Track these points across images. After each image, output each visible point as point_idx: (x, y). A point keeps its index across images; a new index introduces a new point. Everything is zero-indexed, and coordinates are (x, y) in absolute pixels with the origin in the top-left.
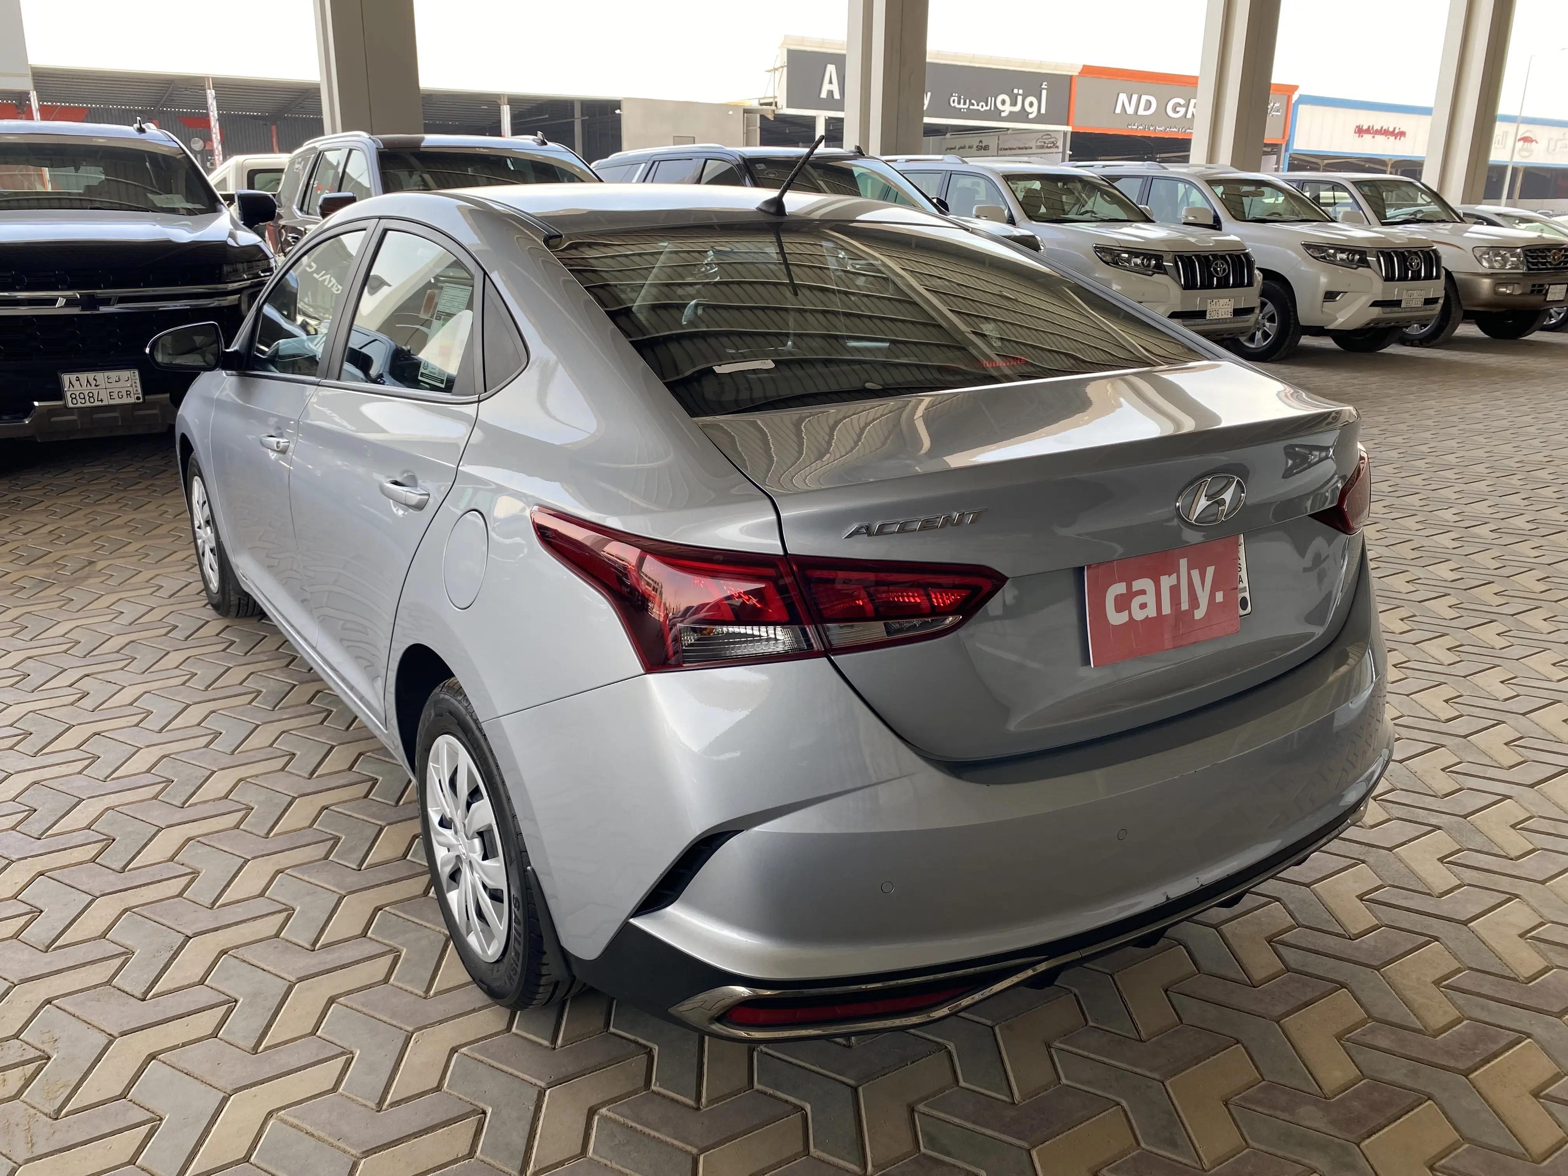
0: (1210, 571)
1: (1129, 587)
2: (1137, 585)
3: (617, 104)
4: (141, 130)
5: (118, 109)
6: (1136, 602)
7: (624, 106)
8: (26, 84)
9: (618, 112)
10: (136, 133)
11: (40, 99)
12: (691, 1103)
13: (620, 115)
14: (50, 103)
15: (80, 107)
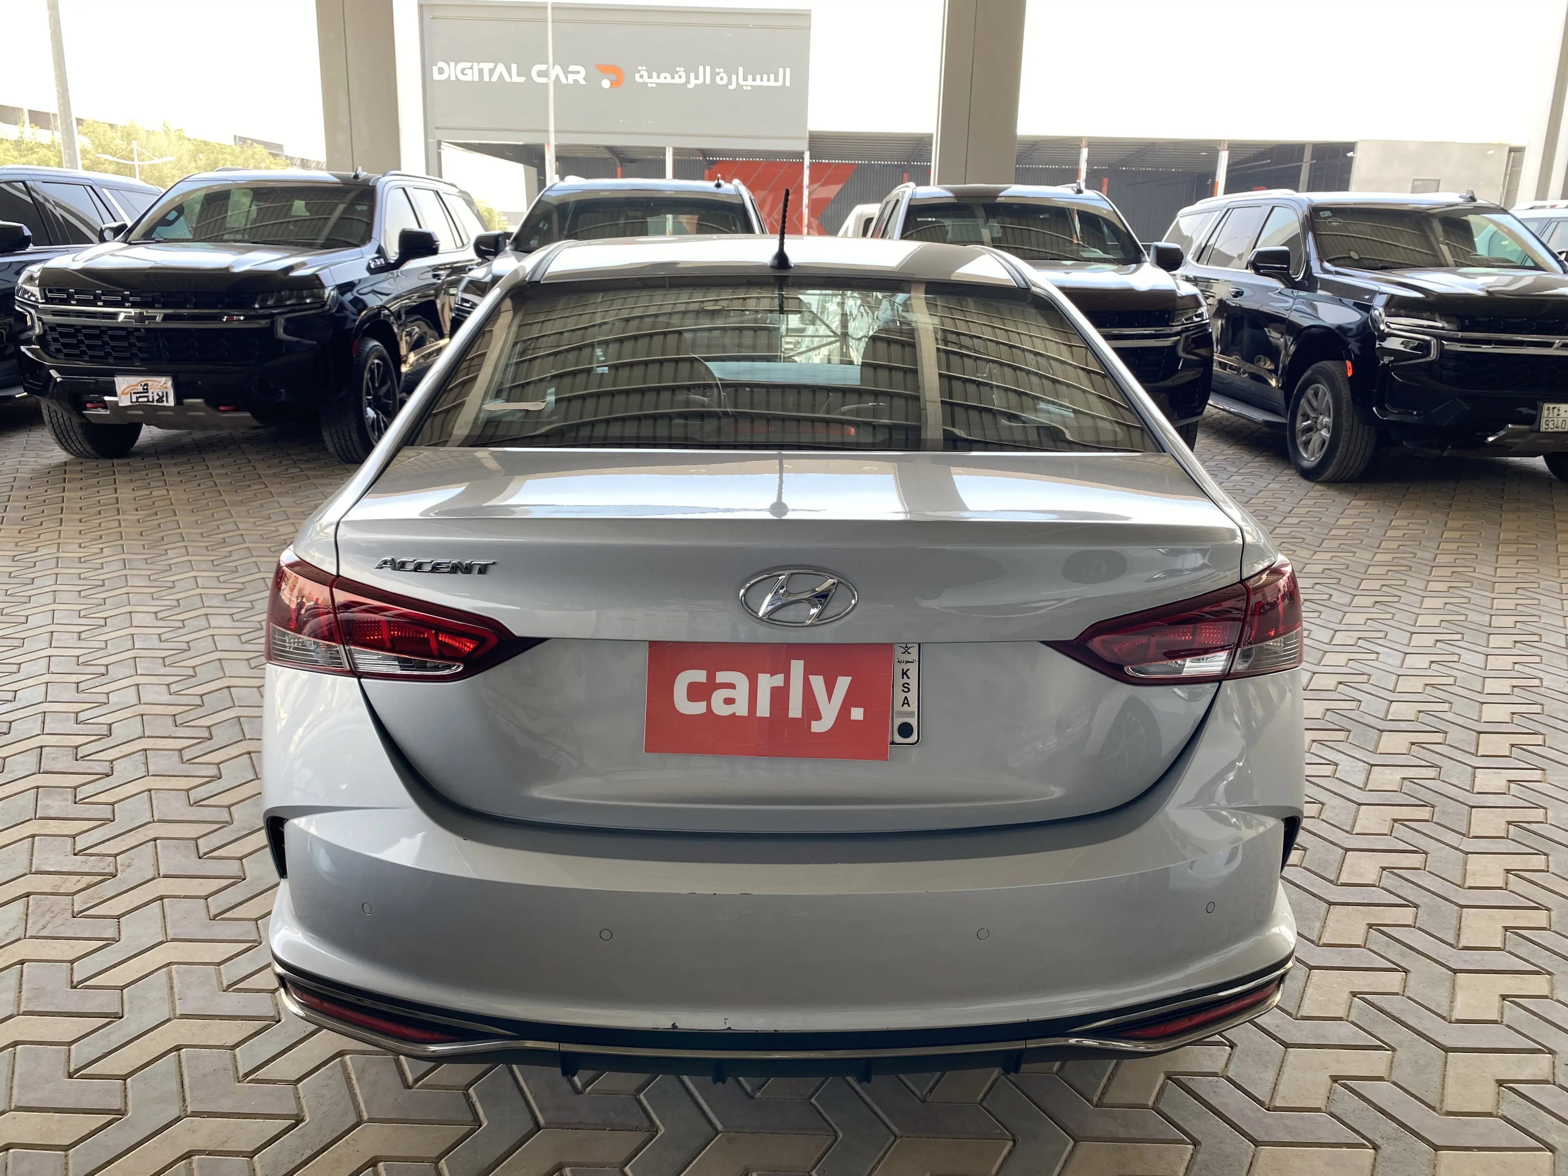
0: (843, 683)
1: (711, 677)
2: (722, 677)
3: (1351, 147)
4: (718, 186)
5: (880, 165)
6: (718, 697)
7: (1359, 148)
8: (803, 146)
9: (1350, 154)
10: (716, 188)
11: (811, 158)
12: (410, 1079)
13: (1352, 158)
14: (827, 161)
15: (849, 164)
